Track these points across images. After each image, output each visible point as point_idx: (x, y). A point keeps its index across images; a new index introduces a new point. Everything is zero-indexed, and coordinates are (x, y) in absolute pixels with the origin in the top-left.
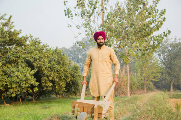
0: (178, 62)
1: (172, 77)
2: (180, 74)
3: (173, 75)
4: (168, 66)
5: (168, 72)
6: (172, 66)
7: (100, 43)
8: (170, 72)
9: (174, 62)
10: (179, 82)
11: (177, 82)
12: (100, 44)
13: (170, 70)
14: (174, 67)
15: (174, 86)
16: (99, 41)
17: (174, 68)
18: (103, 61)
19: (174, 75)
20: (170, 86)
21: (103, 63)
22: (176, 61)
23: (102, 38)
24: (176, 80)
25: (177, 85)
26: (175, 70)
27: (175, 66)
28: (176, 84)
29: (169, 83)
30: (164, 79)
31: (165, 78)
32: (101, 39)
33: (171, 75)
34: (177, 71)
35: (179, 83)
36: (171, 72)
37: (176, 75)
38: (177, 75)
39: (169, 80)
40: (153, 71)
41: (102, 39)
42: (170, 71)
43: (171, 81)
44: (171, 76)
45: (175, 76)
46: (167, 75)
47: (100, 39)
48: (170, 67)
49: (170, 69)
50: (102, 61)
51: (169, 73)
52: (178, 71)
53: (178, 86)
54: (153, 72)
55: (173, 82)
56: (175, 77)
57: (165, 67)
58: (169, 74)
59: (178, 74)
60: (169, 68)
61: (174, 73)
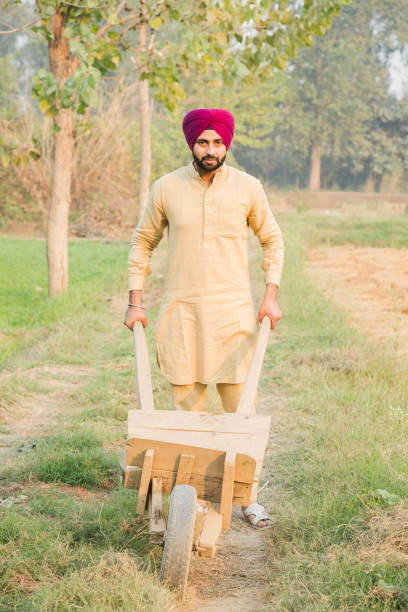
0: (352, 46)
1: (320, 118)
2: (357, 107)
3: (326, 114)
4: (306, 65)
5: (303, 97)
6: (324, 66)
7: (203, 158)
8: (315, 94)
9: (335, 45)
10: (350, 143)
11: (342, 147)
12: (204, 162)
13: (312, 87)
14: (335, 70)
15: (326, 161)
16: (200, 150)
17: (333, 78)
18: (222, 239)
19: (329, 111)
20: (308, 162)
21: (220, 244)
22: (342, 41)
23: (218, 137)
24: (336, 134)
25: (341, 160)
26: (335, 87)
27: (339, 66)
28: (337, 152)
29: (305, 150)
30: (285, 131)
31: (287, 127)
32: (211, 144)
33: (316, 109)
34: (346, 92)
35: (351, 150)
36: (319, 96)
37: (340, 114)
38: (343, 111)
39: (306, 134)
40: (242, 95)
41: (217, 141)
42: (311, 92)
43: (313, 142)
44: (316, 117)
45: (336, 115)
46: (300, 113)
47: (207, 142)
48: (314, 71)
49: (316, 82)
50: (216, 239)
51: (309, 100)
52: (351, 92)
53: (345, 165)
54: (241, 100)
55: (324, 144)
56: (334, 119)
57: (292, 68)
58: (310, 107)
59: (349, 107)
60: (312, 76)
61: (333, 100)
